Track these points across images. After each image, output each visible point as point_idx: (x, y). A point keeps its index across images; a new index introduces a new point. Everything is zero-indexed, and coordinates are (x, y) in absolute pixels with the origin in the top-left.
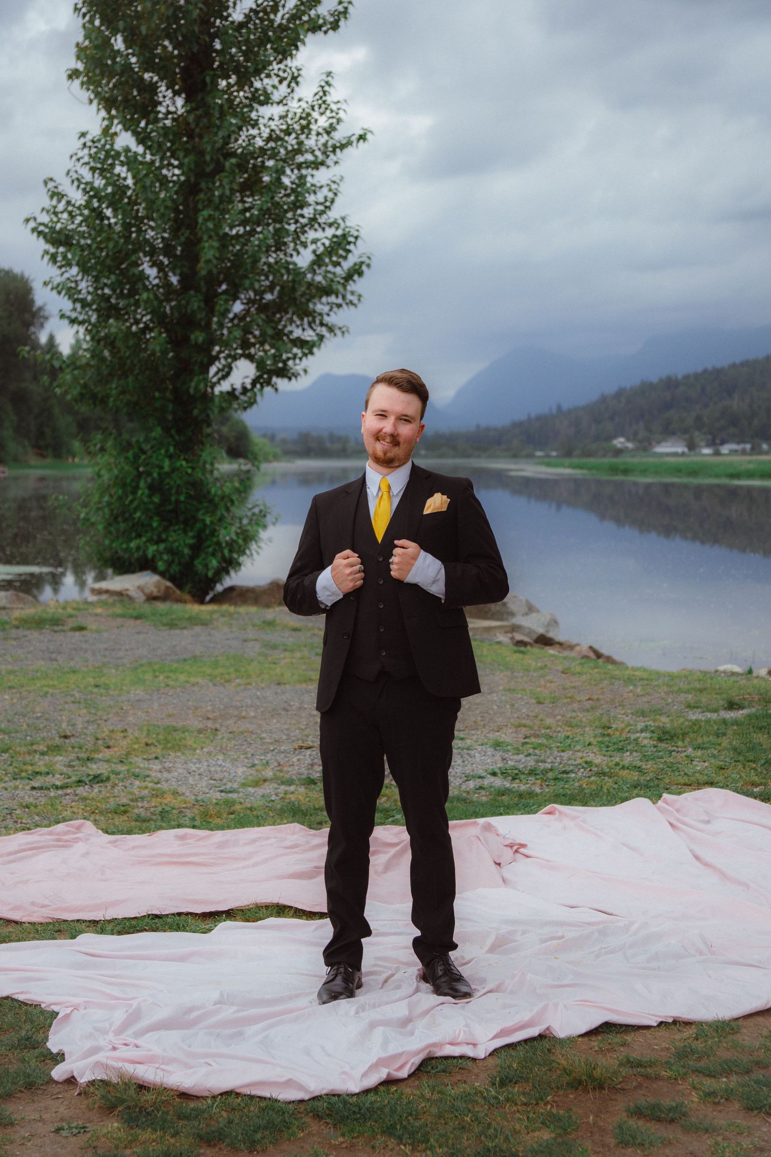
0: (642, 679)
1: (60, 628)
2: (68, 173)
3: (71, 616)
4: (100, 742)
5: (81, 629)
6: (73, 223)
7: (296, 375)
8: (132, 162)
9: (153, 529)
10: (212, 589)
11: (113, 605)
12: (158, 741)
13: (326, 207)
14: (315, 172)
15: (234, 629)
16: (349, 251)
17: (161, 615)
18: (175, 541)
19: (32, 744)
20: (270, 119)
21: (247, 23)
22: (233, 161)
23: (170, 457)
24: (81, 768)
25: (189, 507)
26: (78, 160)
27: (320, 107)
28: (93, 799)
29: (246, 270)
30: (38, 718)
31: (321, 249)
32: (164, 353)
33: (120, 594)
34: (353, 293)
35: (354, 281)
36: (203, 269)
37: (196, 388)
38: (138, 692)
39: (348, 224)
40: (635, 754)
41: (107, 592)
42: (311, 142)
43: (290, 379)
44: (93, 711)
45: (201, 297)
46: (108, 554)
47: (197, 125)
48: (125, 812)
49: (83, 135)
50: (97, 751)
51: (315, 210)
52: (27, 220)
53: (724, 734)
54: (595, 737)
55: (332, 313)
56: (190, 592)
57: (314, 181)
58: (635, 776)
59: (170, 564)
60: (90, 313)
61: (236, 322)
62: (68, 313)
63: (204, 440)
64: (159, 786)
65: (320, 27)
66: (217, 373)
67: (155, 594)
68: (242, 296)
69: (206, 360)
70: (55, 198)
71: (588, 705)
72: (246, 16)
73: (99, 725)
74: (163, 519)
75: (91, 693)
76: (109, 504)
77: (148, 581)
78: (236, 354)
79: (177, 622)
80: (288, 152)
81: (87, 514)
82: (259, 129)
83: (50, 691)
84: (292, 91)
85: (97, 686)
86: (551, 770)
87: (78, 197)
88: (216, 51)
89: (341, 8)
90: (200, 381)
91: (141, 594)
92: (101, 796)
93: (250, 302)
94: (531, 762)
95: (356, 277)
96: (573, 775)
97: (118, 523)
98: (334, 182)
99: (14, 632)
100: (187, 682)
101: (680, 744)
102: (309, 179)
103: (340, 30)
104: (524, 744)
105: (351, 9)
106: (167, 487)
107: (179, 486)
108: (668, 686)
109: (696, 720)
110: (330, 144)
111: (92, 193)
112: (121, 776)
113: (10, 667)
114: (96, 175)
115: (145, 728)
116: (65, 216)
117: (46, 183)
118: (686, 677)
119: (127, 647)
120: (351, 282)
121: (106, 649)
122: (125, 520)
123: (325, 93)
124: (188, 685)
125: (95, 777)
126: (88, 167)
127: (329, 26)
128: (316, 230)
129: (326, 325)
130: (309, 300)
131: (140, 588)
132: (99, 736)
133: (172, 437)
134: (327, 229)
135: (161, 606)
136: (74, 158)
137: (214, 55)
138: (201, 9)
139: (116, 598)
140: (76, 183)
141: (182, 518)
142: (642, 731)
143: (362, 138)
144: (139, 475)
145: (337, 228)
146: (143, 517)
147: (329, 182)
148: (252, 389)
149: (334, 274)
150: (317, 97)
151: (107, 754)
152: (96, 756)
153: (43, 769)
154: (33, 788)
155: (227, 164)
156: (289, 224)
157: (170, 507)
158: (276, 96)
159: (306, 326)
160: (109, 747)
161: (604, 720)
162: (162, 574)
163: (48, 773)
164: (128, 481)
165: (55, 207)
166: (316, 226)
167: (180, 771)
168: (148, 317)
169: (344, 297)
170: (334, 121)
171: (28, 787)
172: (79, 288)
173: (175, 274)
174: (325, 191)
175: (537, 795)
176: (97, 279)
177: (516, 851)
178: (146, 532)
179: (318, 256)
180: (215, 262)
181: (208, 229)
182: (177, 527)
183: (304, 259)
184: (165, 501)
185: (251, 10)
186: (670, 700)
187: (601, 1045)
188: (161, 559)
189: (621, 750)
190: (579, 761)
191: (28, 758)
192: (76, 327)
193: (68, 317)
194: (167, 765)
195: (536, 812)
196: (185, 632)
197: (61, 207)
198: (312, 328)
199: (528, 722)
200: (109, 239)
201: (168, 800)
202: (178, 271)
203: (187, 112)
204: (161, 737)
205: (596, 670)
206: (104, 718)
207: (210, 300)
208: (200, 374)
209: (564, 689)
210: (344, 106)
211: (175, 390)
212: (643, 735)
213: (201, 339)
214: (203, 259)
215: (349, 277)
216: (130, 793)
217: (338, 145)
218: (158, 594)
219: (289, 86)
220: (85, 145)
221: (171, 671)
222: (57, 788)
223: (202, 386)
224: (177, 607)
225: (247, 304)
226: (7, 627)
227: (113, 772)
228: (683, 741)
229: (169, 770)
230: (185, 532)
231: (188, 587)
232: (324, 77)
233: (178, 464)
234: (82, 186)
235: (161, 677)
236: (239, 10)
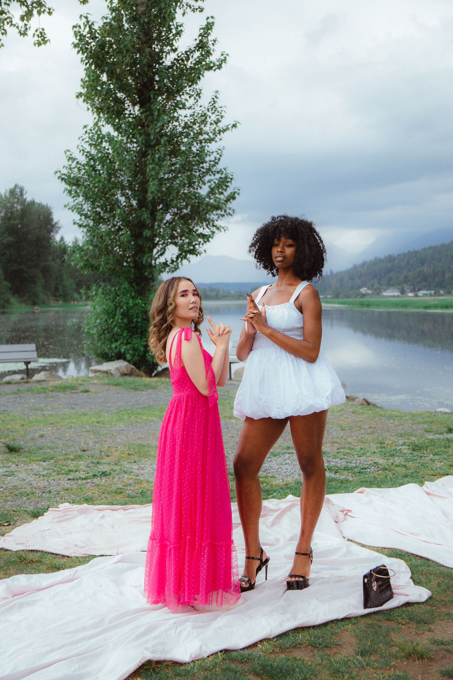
0: (397, 416)
1: (75, 391)
2: (78, 147)
3: (81, 385)
4: (103, 453)
5: (87, 391)
6: (80, 173)
7: (200, 253)
8: (111, 140)
9: (124, 337)
10: (156, 369)
11: (103, 378)
12: (135, 453)
13: (216, 163)
14: (209, 144)
15: (170, 391)
16: (228, 186)
17: (129, 384)
18: (136, 343)
19: (66, 455)
20: (185, 116)
21: (173, 66)
22: (166, 138)
23: (133, 298)
24: (94, 468)
25: (143, 325)
26: (83, 140)
27: (212, 110)
28: (103, 485)
29: (173, 197)
30: (68, 440)
31: (214, 185)
32: (129, 242)
33: (106, 372)
34: (230, 209)
35: (231, 202)
36: (150, 197)
37: (146, 261)
38: (121, 425)
39: (228, 171)
40: (401, 458)
41: (99, 371)
42: (207, 129)
43: (197, 255)
44: (98, 436)
45: (149, 212)
46: (99, 351)
47: (146, 120)
48: (121, 493)
49: (85, 127)
50: (102, 458)
51: (210, 164)
52: (56, 172)
53: (449, 447)
54: (377, 448)
55: (219, 220)
56: (144, 371)
57: (209, 150)
58: (402, 471)
59: (133, 356)
60: (89, 221)
61: (167, 225)
62: (78, 222)
63: (151, 289)
64: (138, 477)
65: (211, 68)
66: (157, 252)
67: (125, 372)
68: (170, 211)
69: (151, 245)
70: (71, 161)
71: (370, 431)
72: (172, 63)
73: (102, 444)
74: (129, 331)
75: (96, 426)
76: (100, 324)
77: (121, 364)
78: (168, 242)
79: (138, 387)
80: (194, 134)
81: (88, 329)
82: (179, 122)
83: (73, 425)
84: (197, 101)
85: (98, 422)
86: (356, 467)
87: (83, 160)
88: (156, 81)
89: (223, 58)
90: (148, 257)
91: (118, 372)
92: (107, 484)
93: (175, 214)
94: (344, 463)
95: (231, 200)
96: (368, 470)
97: (105, 334)
98: (220, 150)
99: (50, 393)
100: (147, 420)
101: (425, 452)
102: (206, 148)
103: (222, 69)
104: (338, 453)
105: (228, 58)
106: (131, 314)
107: (137, 314)
108: (412, 420)
109: (432, 439)
110: (217, 129)
111: (91, 157)
112: (117, 472)
113: (50, 413)
114: (92, 148)
115: (127, 445)
116: (76, 170)
117: (65, 152)
118: (421, 415)
119: (112, 401)
120: (229, 203)
121: (101, 402)
122: (109, 332)
123: (215, 102)
124: (148, 421)
125: (103, 473)
126: (88, 144)
127: (216, 67)
128: (210, 175)
129: (216, 226)
130: (207, 213)
131: (117, 369)
132: (102, 450)
133: (134, 287)
134: (216, 174)
135: (129, 379)
136: (81, 139)
137: (155, 83)
138: (148, 59)
139: (105, 375)
140: (82, 152)
141: (139, 331)
142: (402, 445)
143: (234, 126)
144: (116, 308)
145: (222, 174)
146: (119, 330)
147: (217, 150)
148: (176, 261)
149: (220, 198)
150: (211, 104)
151: (108, 460)
152: (102, 461)
153: (74, 469)
154: (69, 479)
155: (162, 141)
156: (196, 172)
157: (133, 325)
158: (188, 105)
159: (205, 227)
160: (108, 456)
161: (380, 439)
162: (129, 361)
163: (76, 471)
164: (110, 311)
165: (70, 165)
166: (211, 173)
167: (149, 469)
168: (121, 223)
169: (225, 211)
170: (219, 117)
171: (66, 479)
172: (83, 208)
173: (134, 200)
174: (215, 154)
175: (351, 482)
176: (93, 203)
177: (346, 514)
178: (120, 339)
179: (212, 189)
180: (156, 192)
181: (152, 175)
182: (136, 336)
183: (204, 191)
184: (130, 321)
185: (175, 59)
186: (415, 428)
187: (417, 631)
188: (129, 353)
189: (393, 455)
190: (370, 462)
191: (65, 463)
192: (82, 228)
193: (78, 224)
194: (141, 466)
195: (352, 492)
196: (143, 392)
197: (74, 165)
198: (208, 228)
199: (338, 441)
200: (99, 181)
201: (144, 485)
202: (137, 198)
203: (141, 113)
204: (136, 450)
205: (371, 412)
206: (105, 440)
207: (153, 214)
208: (149, 253)
209: (356, 422)
210: (224, 109)
211: (135, 262)
212: (403, 447)
213: (149, 234)
214: (149, 192)
215: (228, 200)
216: (123, 482)
217: (222, 130)
218: (127, 372)
219: (195, 99)
220: (86, 132)
221: (138, 414)
222: (82, 479)
223: (149, 260)
224: (137, 379)
225: (173, 215)
226: (47, 391)
227: (112, 470)
228: (426, 450)
229: (142, 469)
230: (141, 338)
231: (144, 367)
232: (214, 94)
233: (137, 301)
234: (85, 154)
235: (133, 417)
236: (168, 60)
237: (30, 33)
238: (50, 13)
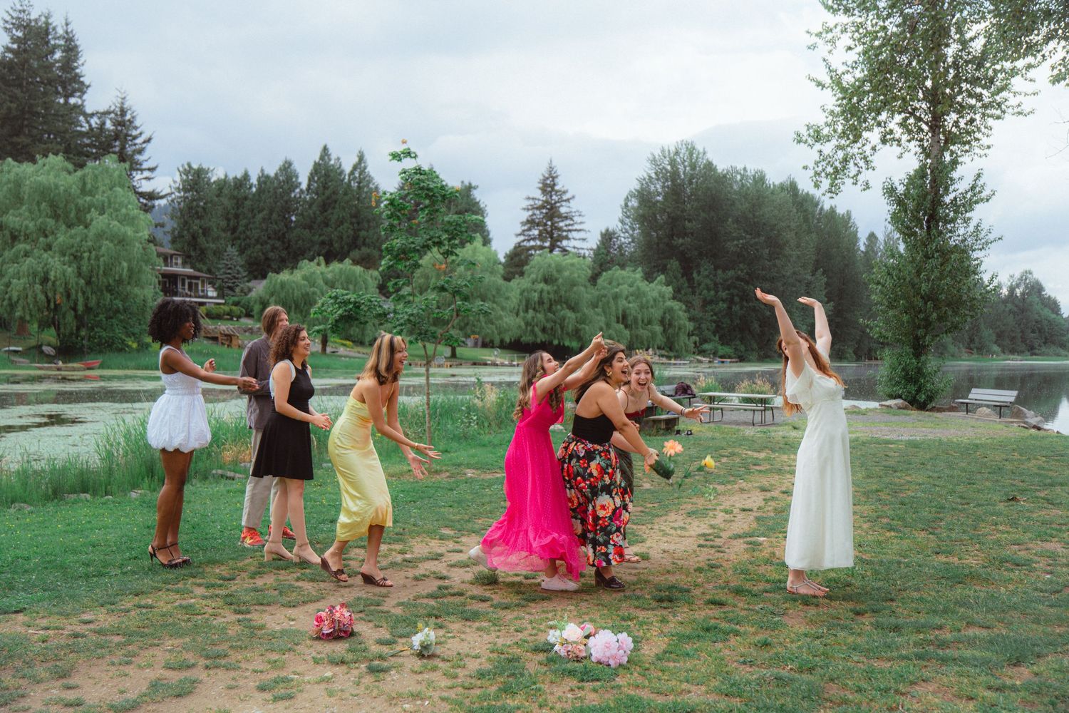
9: (902, 384)
10: (927, 406)
11: (882, 409)
13: (976, 267)
14: (977, 253)
18: (910, 389)
21: (953, 202)
25: (916, 377)
33: (888, 406)
41: (884, 405)
46: (886, 393)
56: (916, 407)
57: (975, 257)
59: (907, 396)
65: (981, 202)
67: (901, 407)
72: (952, 200)
74: (906, 381)
76: (887, 375)
77: (899, 401)
79: (901, 415)
81: (880, 378)
89: (991, 194)
91: (897, 407)
97: (890, 382)
98: (984, 256)
102: (973, 256)
103: (990, 202)
106: (908, 369)
107: (912, 369)
122: (893, 381)
123: (979, 226)
127: (985, 201)
128: (975, 275)
131: (896, 405)
135: (900, 411)
139: (887, 408)
141: (913, 380)
143: (1000, 239)
144: (900, 364)
146: (899, 380)
157: (909, 377)
162: (905, 400)
164: (895, 367)
170: (988, 233)
178: (899, 385)
182: (911, 384)
184: (907, 374)
188: (904, 395)
217: (989, 242)
218: (903, 407)
224: (905, 411)
230: (914, 385)
231: (916, 405)
236: (947, 199)
237: (859, 183)
238: (874, 170)
